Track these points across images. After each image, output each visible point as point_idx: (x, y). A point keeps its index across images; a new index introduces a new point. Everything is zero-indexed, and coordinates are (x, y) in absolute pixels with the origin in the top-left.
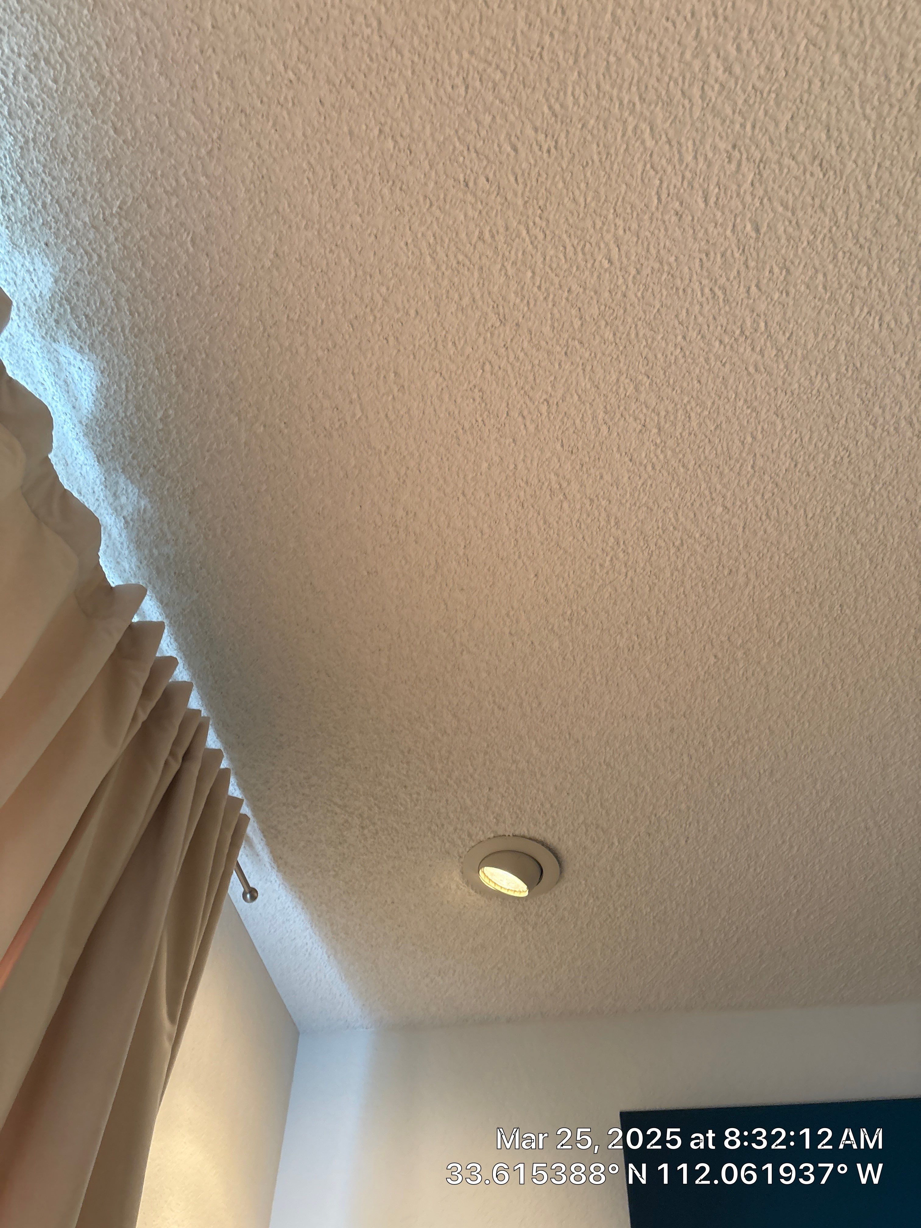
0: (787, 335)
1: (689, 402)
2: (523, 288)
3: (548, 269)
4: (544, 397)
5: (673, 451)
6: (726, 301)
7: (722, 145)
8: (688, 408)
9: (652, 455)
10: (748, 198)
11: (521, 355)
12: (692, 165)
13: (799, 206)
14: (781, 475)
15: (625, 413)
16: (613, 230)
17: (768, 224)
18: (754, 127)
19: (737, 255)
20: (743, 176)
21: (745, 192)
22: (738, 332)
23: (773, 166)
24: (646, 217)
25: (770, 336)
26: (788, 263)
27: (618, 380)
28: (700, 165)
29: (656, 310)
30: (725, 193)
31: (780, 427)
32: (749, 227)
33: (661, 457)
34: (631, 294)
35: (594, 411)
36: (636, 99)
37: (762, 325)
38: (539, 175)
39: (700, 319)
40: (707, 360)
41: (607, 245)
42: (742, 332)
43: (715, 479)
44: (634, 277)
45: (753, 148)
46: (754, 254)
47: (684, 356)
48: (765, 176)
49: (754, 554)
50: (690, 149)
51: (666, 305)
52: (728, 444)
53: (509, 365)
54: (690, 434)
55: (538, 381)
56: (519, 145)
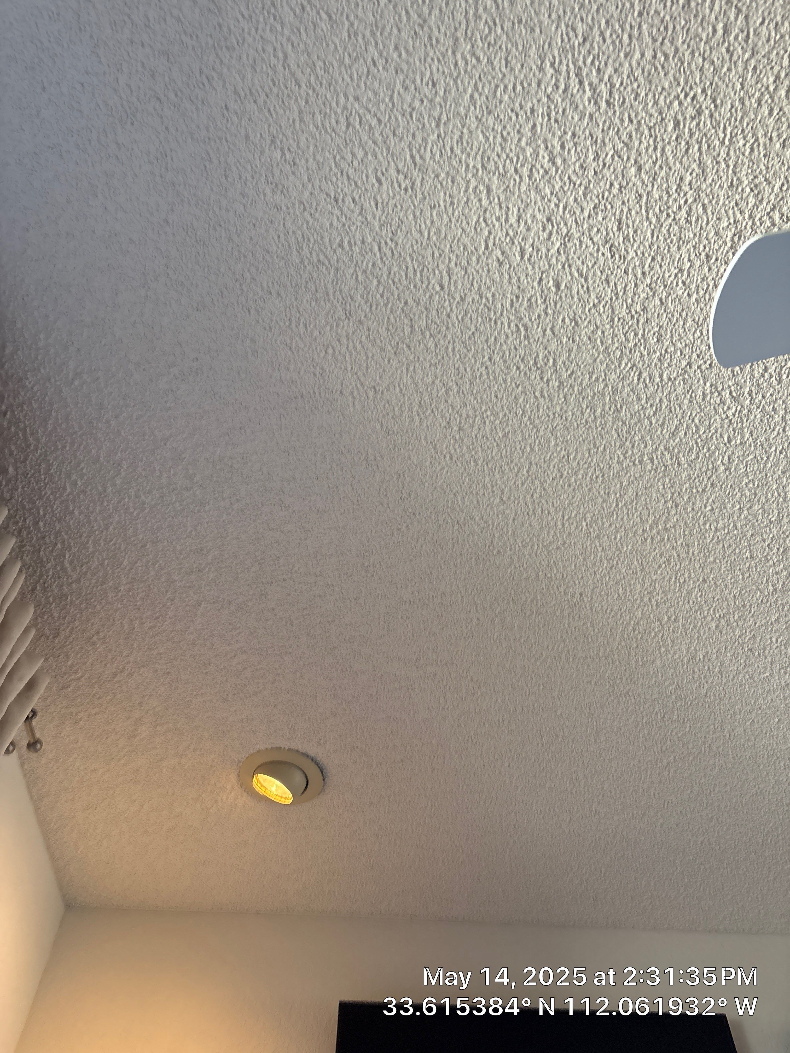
0: (569, 372)
1: (486, 411)
2: (369, 293)
3: (390, 281)
4: (373, 383)
5: (468, 448)
6: (527, 337)
7: (539, 216)
8: (485, 416)
9: (451, 448)
10: (554, 261)
11: (359, 347)
12: (515, 225)
13: (591, 275)
14: (548, 482)
15: (435, 409)
16: (447, 261)
17: (566, 285)
18: (565, 208)
19: (539, 302)
20: (552, 243)
21: (552, 256)
22: (531, 363)
23: (575, 241)
24: (474, 258)
25: (556, 371)
26: (577, 317)
27: (433, 382)
28: (521, 227)
29: (470, 333)
30: (537, 254)
31: (553, 443)
32: (551, 283)
33: (458, 451)
34: (453, 316)
35: (411, 404)
36: (479, 167)
37: (551, 361)
38: (396, 206)
39: (504, 347)
40: (505, 380)
41: (440, 273)
42: (535, 363)
43: (498, 476)
44: (458, 303)
45: (562, 224)
46: (553, 304)
47: (488, 373)
48: (568, 247)
49: (519, 541)
50: (515, 215)
51: (480, 330)
52: (511, 450)
53: (347, 353)
54: (483, 437)
55: (369, 371)
56: (383, 179)
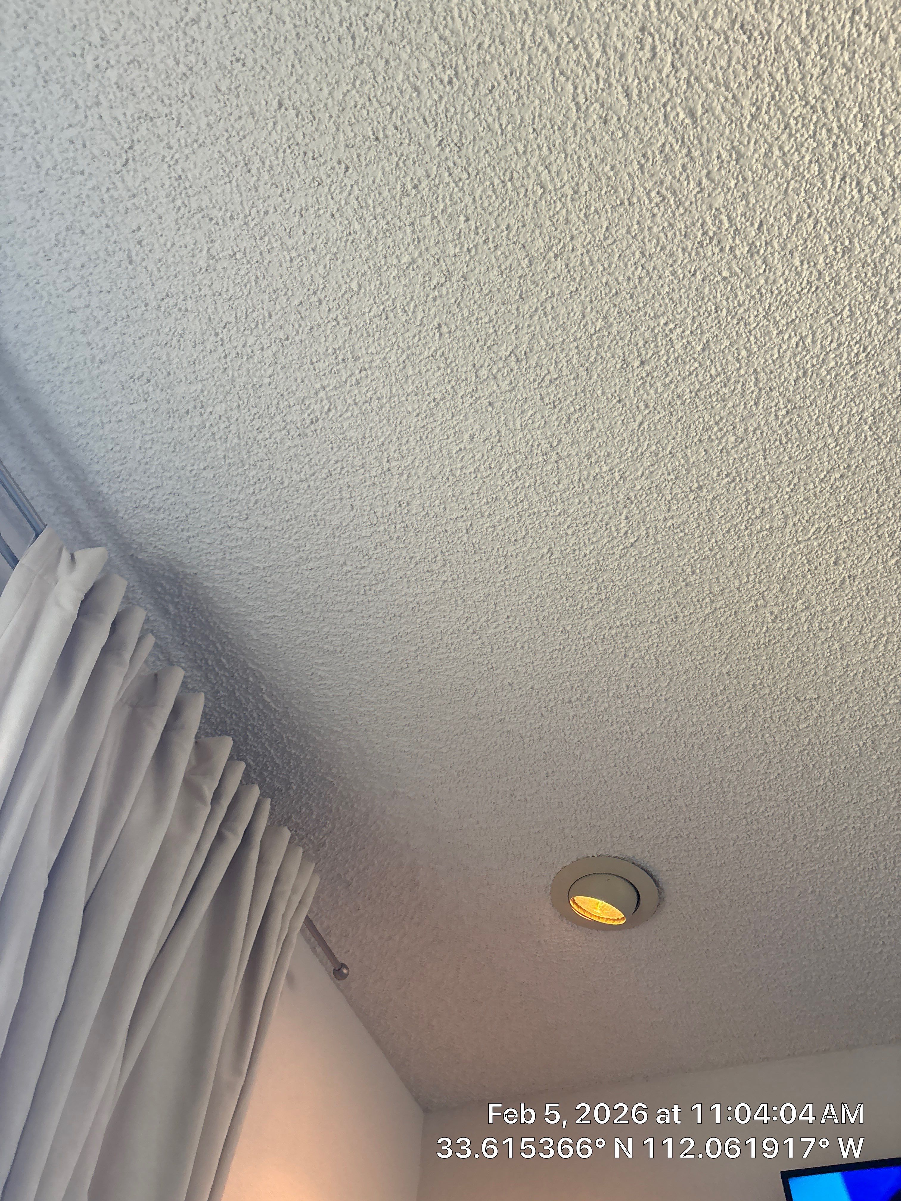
13: (731, 77)
15: (600, 350)
16: (537, 152)
17: (703, 107)
19: (677, 147)
20: (661, 59)
21: (668, 77)
22: (699, 234)
23: (690, 41)
24: (569, 130)
25: (737, 231)
26: (736, 143)
28: (612, 59)
29: (604, 230)
30: (647, 83)
32: (682, 114)
33: (652, 392)
35: (567, 355)
37: (725, 220)
38: (447, 110)
41: (535, 169)
45: (663, 27)
46: (696, 142)
47: (648, 274)
48: (685, 54)
50: (597, 46)
51: (614, 221)
52: (722, 364)
54: (677, 360)
56: (419, 83)
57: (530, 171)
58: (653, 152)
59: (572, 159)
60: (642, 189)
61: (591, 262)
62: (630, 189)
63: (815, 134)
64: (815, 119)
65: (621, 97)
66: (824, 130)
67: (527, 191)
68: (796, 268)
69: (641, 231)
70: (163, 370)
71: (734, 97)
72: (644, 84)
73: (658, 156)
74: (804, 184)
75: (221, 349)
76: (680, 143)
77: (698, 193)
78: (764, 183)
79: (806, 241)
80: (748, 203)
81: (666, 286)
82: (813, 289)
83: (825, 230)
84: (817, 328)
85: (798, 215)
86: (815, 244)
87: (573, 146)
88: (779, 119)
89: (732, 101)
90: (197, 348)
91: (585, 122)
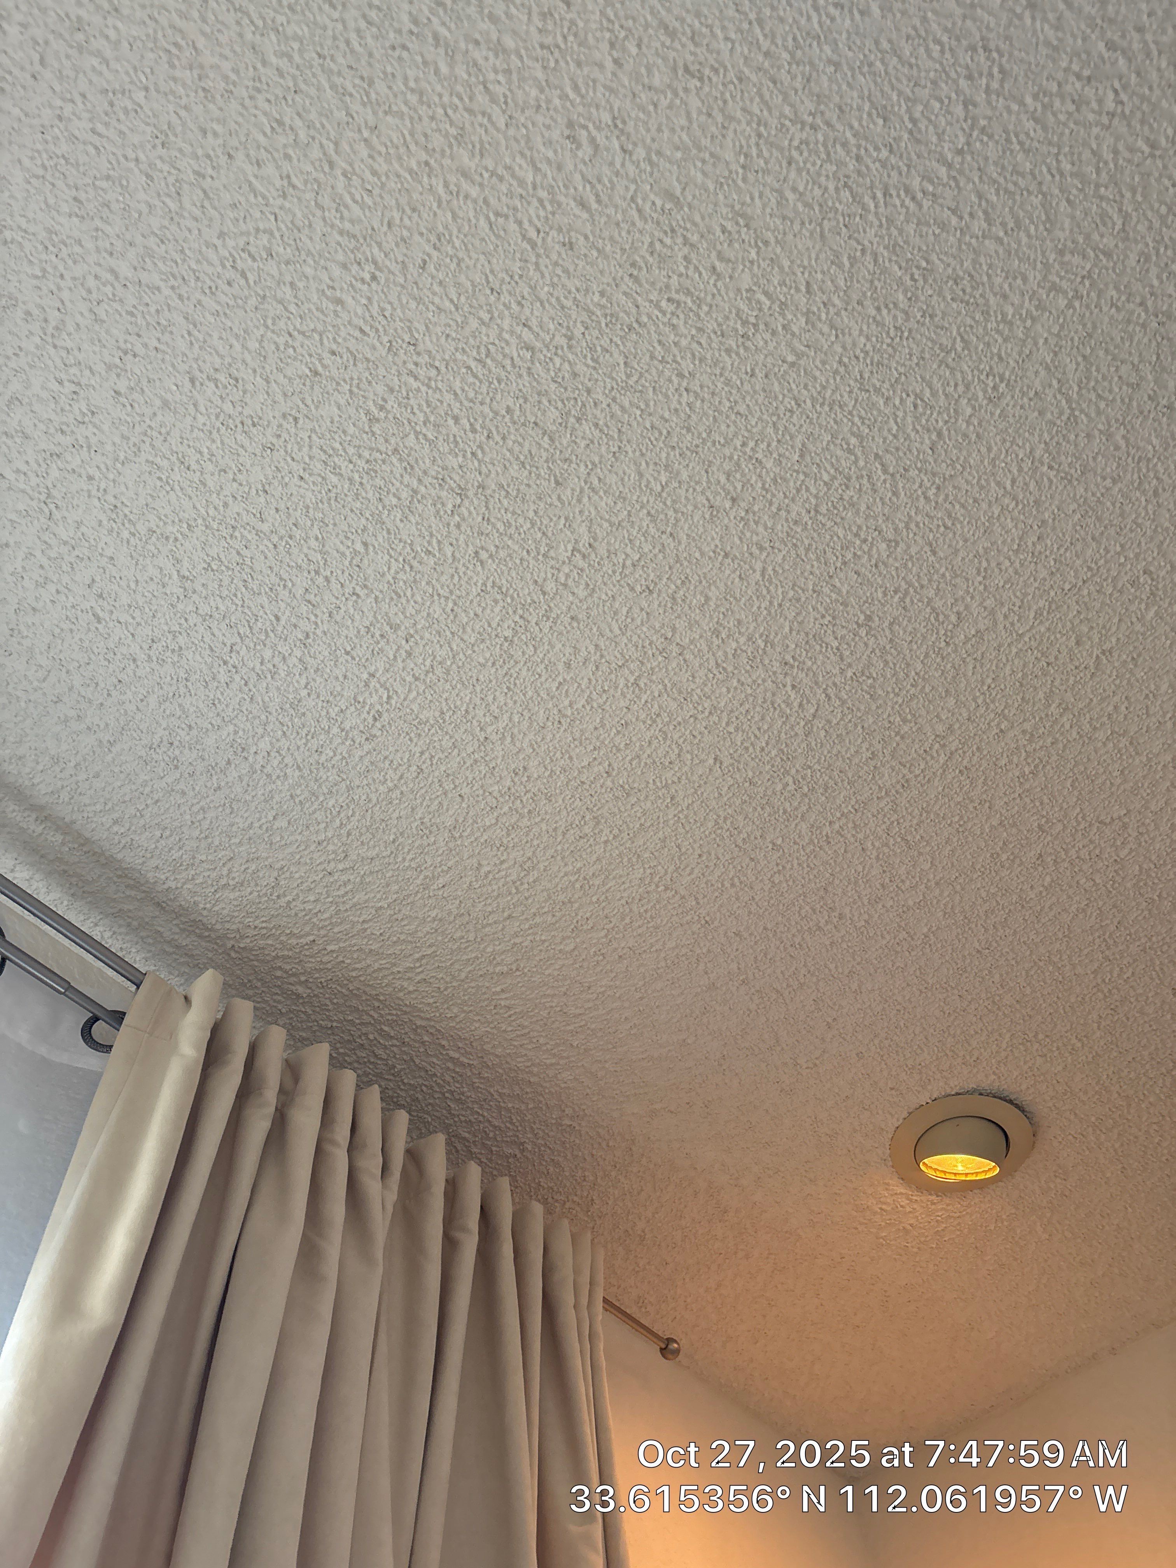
3: (466, 404)
4: (570, 547)
5: (770, 513)
6: (697, 301)
7: (556, 135)
9: (748, 535)
11: (510, 517)
12: (539, 179)
15: (677, 507)
16: (506, 312)
17: (679, 181)
18: (577, 90)
20: (606, 148)
22: (739, 327)
24: (532, 272)
25: (783, 305)
28: (549, 174)
29: (623, 367)
30: (600, 183)
35: (640, 527)
36: (425, 156)
38: (382, 309)
40: (728, 383)
41: (512, 332)
44: (569, 347)
45: (594, 112)
46: (688, 226)
48: (632, 131)
51: (630, 353)
53: (504, 538)
57: (507, 336)
58: (643, 257)
59: (550, 304)
60: (647, 304)
61: (623, 409)
62: (634, 310)
63: (828, 154)
64: (820, 138)
65: (577, 211)
66: (838, 147)
67: (512, 359)
68: (874, 318)
69: (668, 351)
70: (183, 726)
71: (712, 155)
72: (599, 187)
73: (651, 260)
74: (841, 219)
75: (237, 678)
76: (669, 234)
77: (716, 281)
78: (792, 237)
79: (872, 282)
80: (781, 268)
81: (725, 401)
82: (906, 334)
83: (890, 260)
84: (931, 377)
85: (849, 258)
86: (885, 283)
87: (546, 289)
88: (777, 158)
89: (712, 161)
90: (210, 686)
91: (547, 257)
